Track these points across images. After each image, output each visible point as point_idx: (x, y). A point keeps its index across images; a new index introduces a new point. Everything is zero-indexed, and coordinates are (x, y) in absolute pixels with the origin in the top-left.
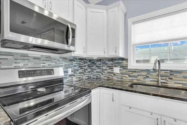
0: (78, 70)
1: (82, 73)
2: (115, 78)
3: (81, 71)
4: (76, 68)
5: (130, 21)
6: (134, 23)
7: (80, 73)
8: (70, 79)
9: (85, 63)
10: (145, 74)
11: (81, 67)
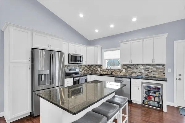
0: (83, 70)
1: (85, 71)
2: (98, 73)
3: (84, 70)
4: (83, 69)
5: (103, 50)
6: (105, 51)
7: (84, 71)
8: (80, 73)
9: (86, 66)
10: (107, 71)
11: (85, 68)
